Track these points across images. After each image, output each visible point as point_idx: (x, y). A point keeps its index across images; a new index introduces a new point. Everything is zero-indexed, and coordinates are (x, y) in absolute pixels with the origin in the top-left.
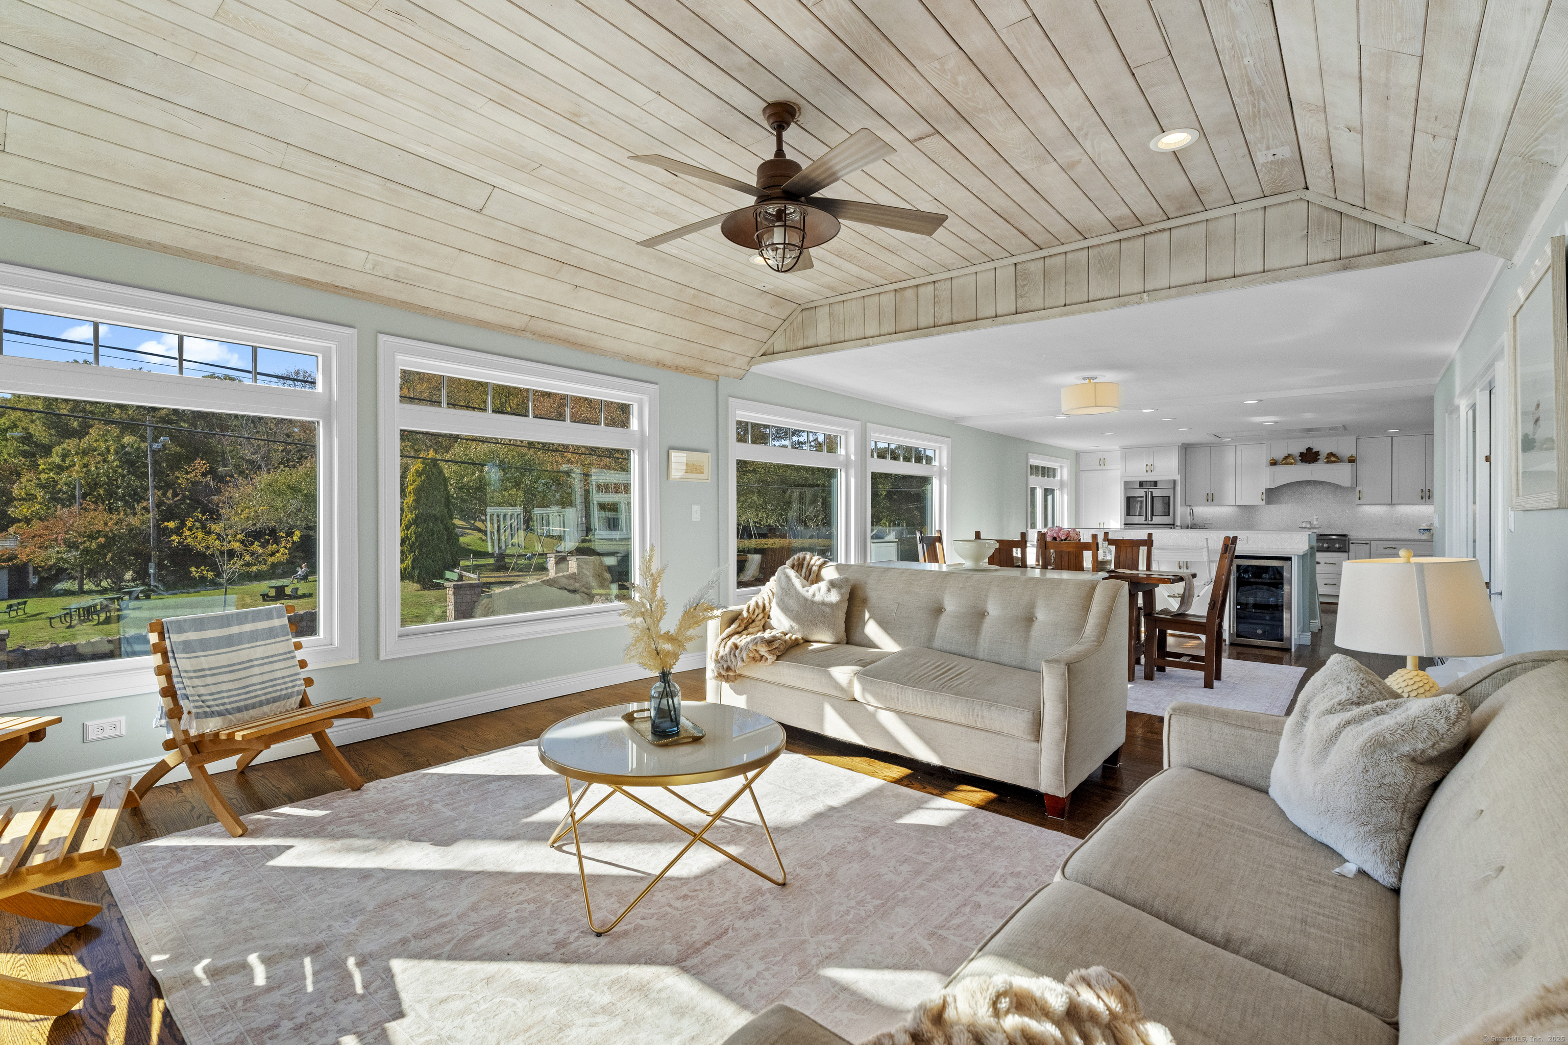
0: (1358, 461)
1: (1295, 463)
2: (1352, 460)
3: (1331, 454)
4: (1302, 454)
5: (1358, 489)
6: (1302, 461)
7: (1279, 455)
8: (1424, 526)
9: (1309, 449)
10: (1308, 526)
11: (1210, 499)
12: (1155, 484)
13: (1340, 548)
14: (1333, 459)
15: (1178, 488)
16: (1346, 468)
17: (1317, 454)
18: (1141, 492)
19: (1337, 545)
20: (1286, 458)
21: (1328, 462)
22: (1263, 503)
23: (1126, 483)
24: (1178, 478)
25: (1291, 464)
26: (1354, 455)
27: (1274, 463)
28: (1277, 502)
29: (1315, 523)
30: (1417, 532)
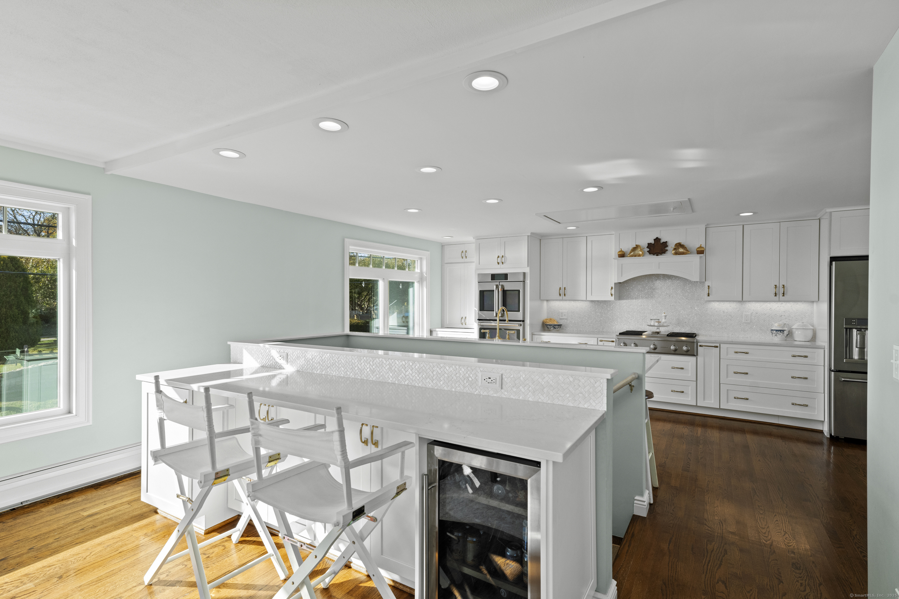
0: (707, 252)
1: (643, 255)
2: (700, 251)
3: (679, 245)
4: (649, 245)
5: (707, 284)
6: (650, 252)
7: (627, 247)
8: (776, 326)
9: (657, 240)
10: (656, 324)
11: (563, 293)
12: (505, 276)
13: (688, 351)
14: (681, 250)
15: (528, 282)
16: (695, 259)
17: (665, 244)
18: (492, 286)
19: (685, 348)
20: (634, 249)
21: (676, 254)
22: (612, 298)
23: (480, 275)
24: (527, 270)
25: (639, 256)
26: (703, 245)
27: (622, 255)
28: (628, 297)
29: (663, 320)
30: (769, 332)
